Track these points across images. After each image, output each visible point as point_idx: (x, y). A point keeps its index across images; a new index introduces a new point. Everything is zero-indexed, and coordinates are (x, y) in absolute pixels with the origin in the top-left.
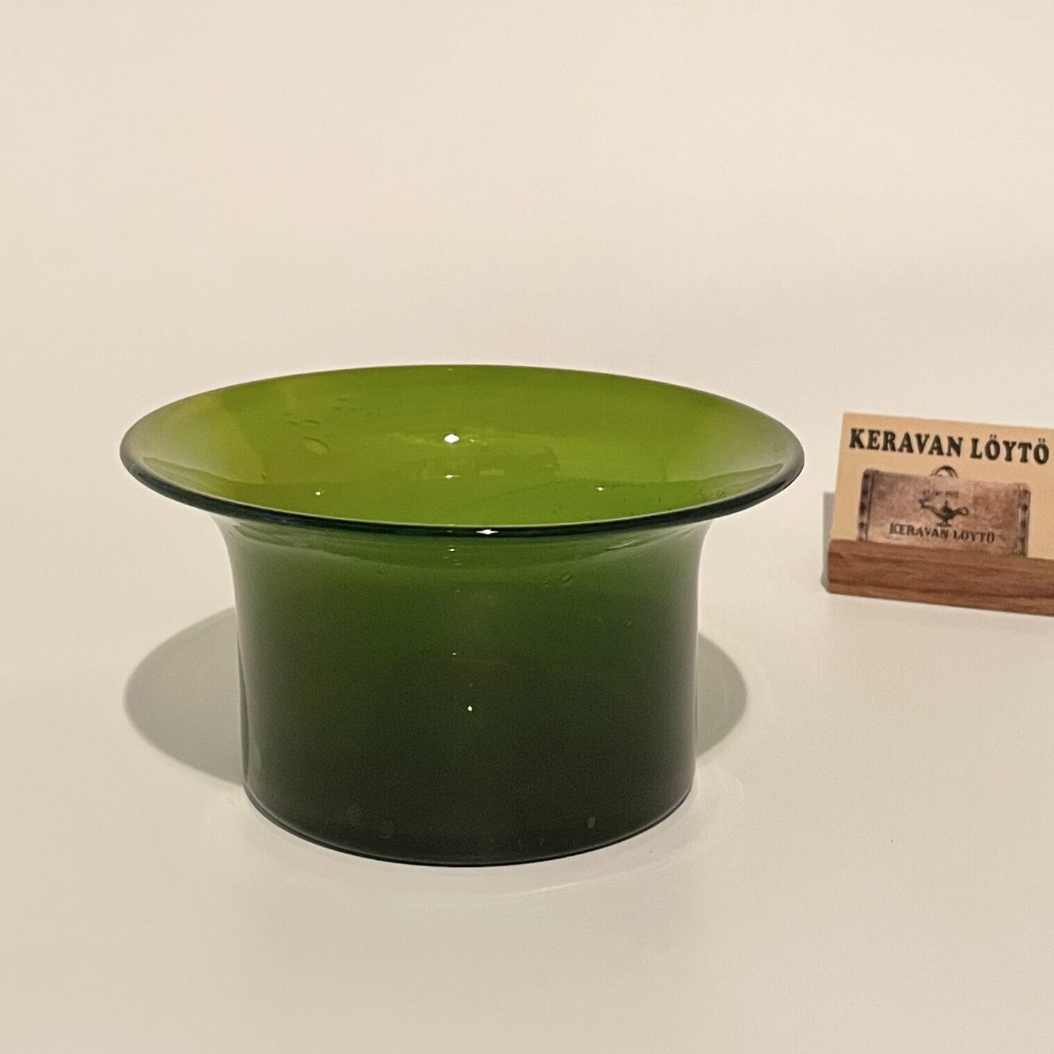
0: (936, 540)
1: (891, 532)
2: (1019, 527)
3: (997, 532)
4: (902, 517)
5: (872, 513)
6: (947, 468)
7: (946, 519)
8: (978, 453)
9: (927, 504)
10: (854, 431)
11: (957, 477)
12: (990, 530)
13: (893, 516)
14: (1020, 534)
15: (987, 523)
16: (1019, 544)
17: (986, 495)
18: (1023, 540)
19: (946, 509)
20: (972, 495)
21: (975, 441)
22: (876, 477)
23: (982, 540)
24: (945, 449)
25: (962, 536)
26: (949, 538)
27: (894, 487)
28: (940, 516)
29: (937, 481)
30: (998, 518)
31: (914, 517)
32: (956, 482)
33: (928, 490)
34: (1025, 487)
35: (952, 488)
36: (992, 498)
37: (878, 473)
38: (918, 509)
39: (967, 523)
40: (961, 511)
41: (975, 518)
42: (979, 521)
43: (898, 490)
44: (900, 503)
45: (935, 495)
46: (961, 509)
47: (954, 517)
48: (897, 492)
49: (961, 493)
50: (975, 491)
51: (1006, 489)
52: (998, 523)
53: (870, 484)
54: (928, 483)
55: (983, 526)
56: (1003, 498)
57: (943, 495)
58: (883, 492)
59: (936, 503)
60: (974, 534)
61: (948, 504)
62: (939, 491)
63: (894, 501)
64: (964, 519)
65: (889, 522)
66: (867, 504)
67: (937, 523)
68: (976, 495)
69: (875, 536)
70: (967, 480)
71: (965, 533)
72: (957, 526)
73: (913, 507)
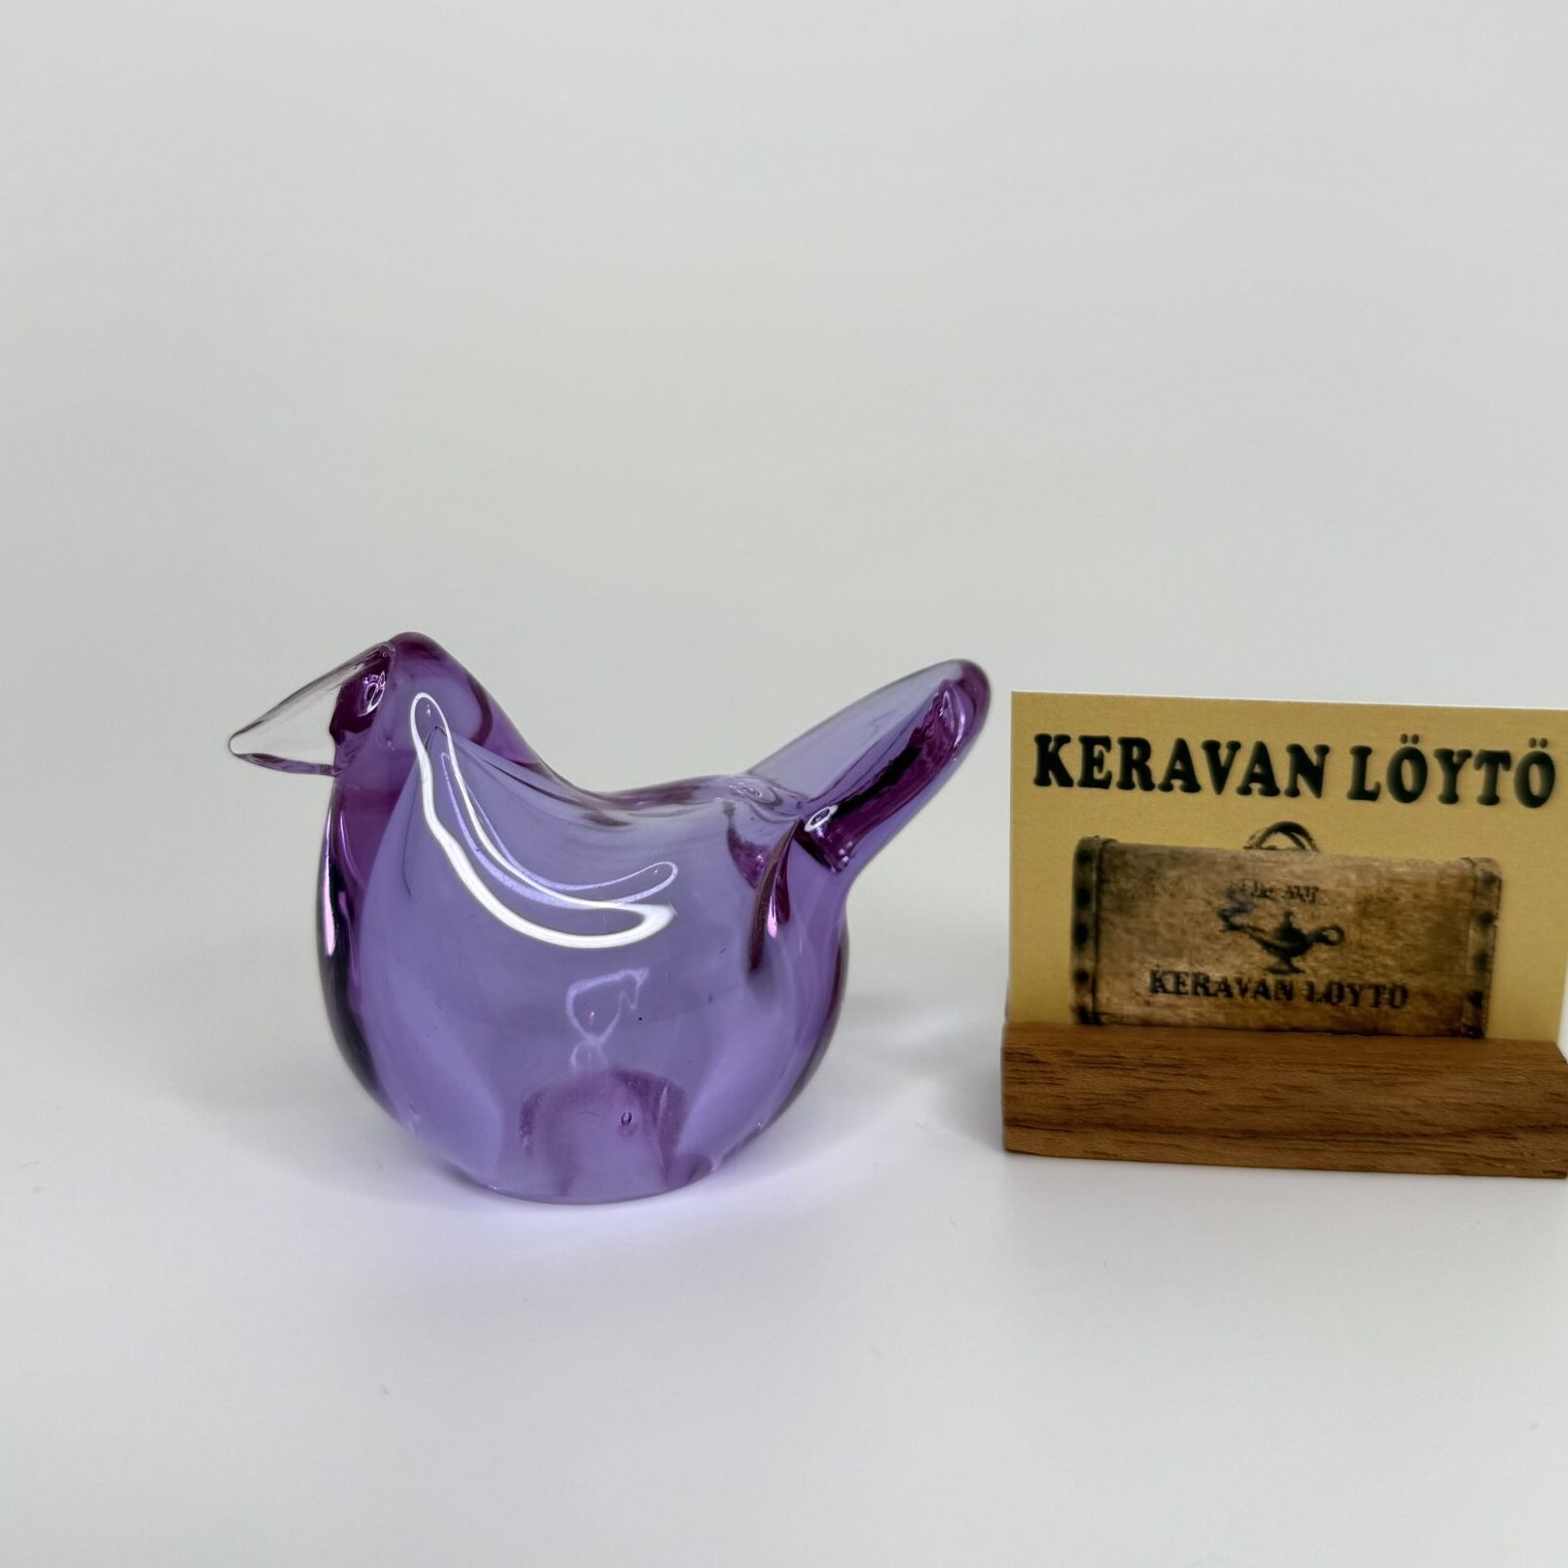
0: (1264, 1006)
1: (1154, 991)
2: (1470, 965)
3: (1414, 983)
4: (1179, 955)
5: (1104, 948)
6: (1290, 829)
7: (1286, 955)
8: (1370, 786)
9: (1238, 920)
10: (1042, 740)
11: (1314, 847)
12: (1398, 977)
13: (1152, 953)
14: (1470, 985)
15: (1390, 962)
16: (1468, 1006)
17: (1387, 890)
18: (1478, 999)
19: (1287, 929)
20: (1350, 893)
21: (1362, 754)
22: (1107, 856)
23: (1377, 1003)
24: (1283, 778)
25: (1327, 997)
26: (1295, 1001)
27: (1154, 882)
28: (1272, 949)
29: (1264, 861)
30: (1416, 948)
31: (1209, 953)
32: (1311, 863)
33: (1240, 885)
34: (1489, 868)
35: (1300, 878)
36: (1403, 900)
37: (1112, 848)
38: (1218, 933)
39: (1340, 963)
40: (1324, 933)
41: (1360, 951)
42: (1371, 957)
43: (1164, 889)
44: (1172, 920)
45: (1259, 896)
46: (1325, 929)
47: (1309, 951)
48: (1162, 892)
49: (1325, 892)
50: (1360, 884)
51: (1442, 874)
52: (1418, 958)
53: (1094, 877)
54: (1239, 868)
55: (1380, 970)
56: (1432, 898)
57: (1279, 898)
58: (1129, 895)
59: (1261, 918)
60: (1357, 989)
61: (1291, 919)
62: (1268, 886)
63: (1157, 916)
64: (1335, 954)
65: (1147, 966)
66: (1090, 924)
67: (1265, 966)
68: (1364, 892)
69: (1115, 1000)
70: (1339, 857)
71: (1335, 988)
72: (1316, 973)
73: (1204, 929)
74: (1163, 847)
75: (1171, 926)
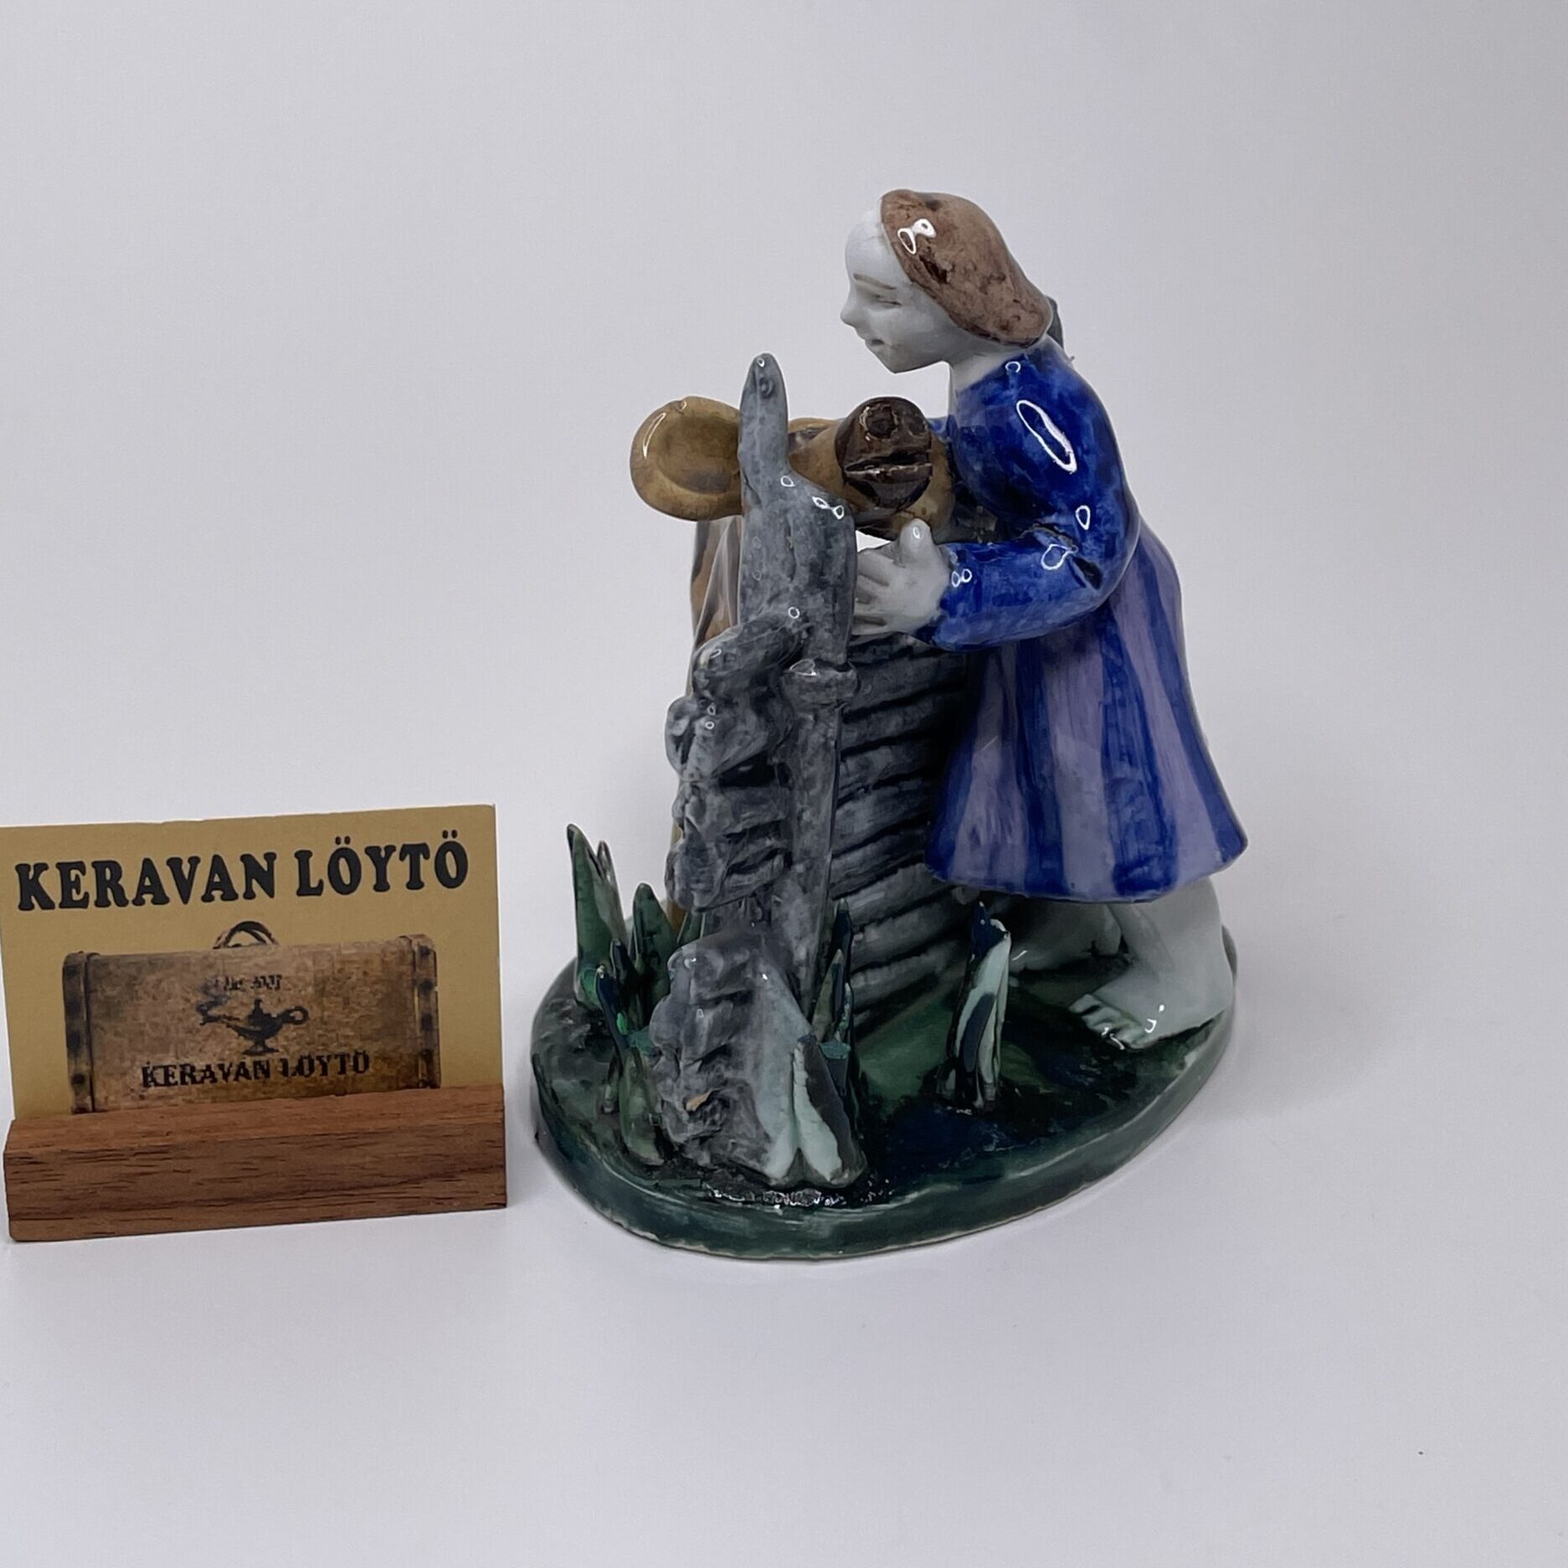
0: (246, 1086)
1: (146, 1084)
2: (418, 1026)
3: (372, 1049)
4: (167, 1051)
5: (96, 1047)
6: (249, 927)
7: (260, 1038)
8: (314, 884)
9: (214, 1012)
10: (22, 869)
11: (273, 941)
12: (357, 1045)
13: (141, 1052)
14: (421, 1045)
15: (352, 1034)
16: (421, 1062)
17: (340, 971)
18: (429, 1056)
19: (257, 1015)
20: (309, 977)
21: (303, 857)
22: (91, 969)
23: (343, 1071)
24: (239, 885)
25: (299, 1069)
26: (272, 1077)
27: (137, 988)
28: (247, 1035)
29: (230, 957)
30: (370, 1017)
31: (192, 1044)
32: (274, 954)
33: (214, 981)
34: (424, 944)
35: (264, 968)
36: (354, 978)
37: (96, 960)
38: (199, 1027)
39: (307, 1038)
40: (292, 1015)
41: (324, 1026)
42: (334, 1030)
43: (146, 993)
44: (154, 1020)
45: (231, 989)
46: (290, 1011)
47: (280, 1032)
48: (145, 996)
49: (287, 978)
50: (317, 968)
51: (384, 952)
52: (375, 1027)
53: (82, 987)
54: (211, 966)
55: (342, 1041)
56: (378, 974)
57: (249, 988)
58: (116, 1001)
59: (235, 1008)
60: (325, 1060)
61: (261, 1005)
62: (237, 979)
63: (142, 1017)
64: (301, 1032)
65: (138, 1063)
66: (83, 1030)
67: (242, 1050)
68: (320, 975)
69: (112, 1098)
70: (295, 947)
71: (306, 1062)
72: (287, 1050)
73: (186, 1024)
74: (143, 955)
75: (156, 1025)
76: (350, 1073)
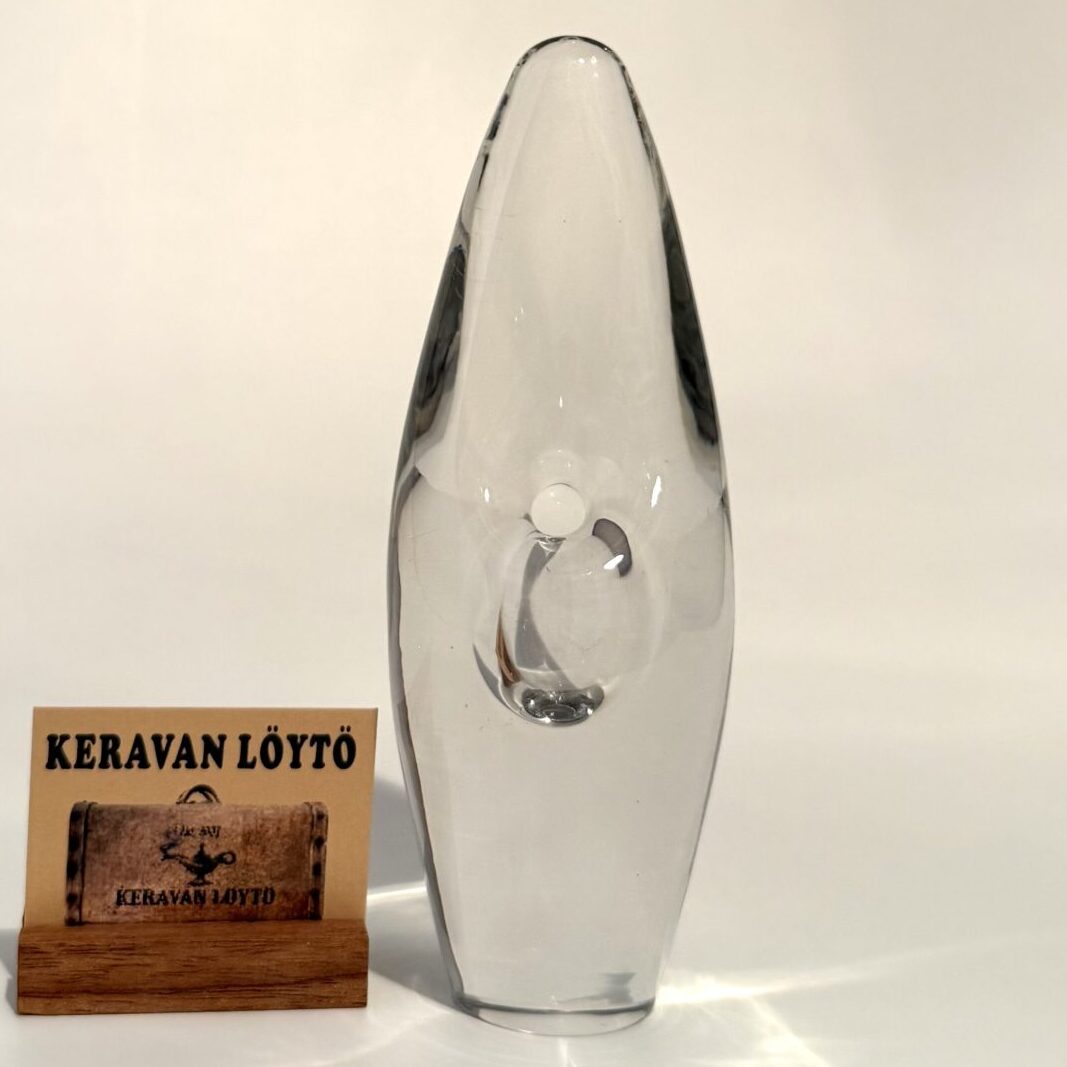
0: (188, 908)
1: (119, 903)
2: (311, 872)
3: (278, 887)
4: (135, 878)
5: (87, 874)
6: (202, 789)
7: (201, 873)
8: (250, 760)
9: (171, 852)
10: (52, 739)
11: (218, 800)
12: (267, 883)
13: (118, 878)
14: (311, 886)
15: (264, 874)
16: (310, 899)
17: (261, 826)
18: (316, 894)
19: (201, 856)
20: (239, 829)
21: (245, 739)
22: (91, 814)
23: (255, 902)
24: (199, 758)
25: (226, 899)
26: (206, 904)
27: (121, 829)
28: (192, 870)
29: (187, 811)
30: (279, 863)
31: (155, 875)
32: (216, 811)
33: (174, 828)
34: (320, 809)
35: (210, 821)
36: (270, 832)
37: (94, 808)
38: (159, 862)
39: (234, 875)
40: (225, 857)
41: (246, 867)
42: (253, 871)
43: (127, 834)
44: (130, 855)
45: (185, 835)
46: (224, 854)
47: (215, 869)
48: (125, 836)
49: (225, 829)
50: (245, 823)
51: (293, 814)
52: (280, 870)
53: (83, 828)
54: (173, 817)
55: (258, 879)
56: (287, 830)
57: (197, 835)
58: (104, 839)
59: (186, 849)
60: (244, 892)
61: (205, 849)
62: (190, 827)
63: (122, 852)
64: (230, 870)
65: (115, 887)
66: (79, 861)
67: (188, 881)
68: (247, 828)
69: (93, 913)
70: (233, 805)
71: (231, 893)
72: (219, 883)
73: (151, 859)
74: (127, 806)
75: (130, 859)
76: (261, 904)
